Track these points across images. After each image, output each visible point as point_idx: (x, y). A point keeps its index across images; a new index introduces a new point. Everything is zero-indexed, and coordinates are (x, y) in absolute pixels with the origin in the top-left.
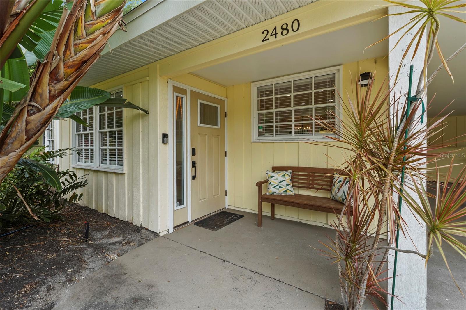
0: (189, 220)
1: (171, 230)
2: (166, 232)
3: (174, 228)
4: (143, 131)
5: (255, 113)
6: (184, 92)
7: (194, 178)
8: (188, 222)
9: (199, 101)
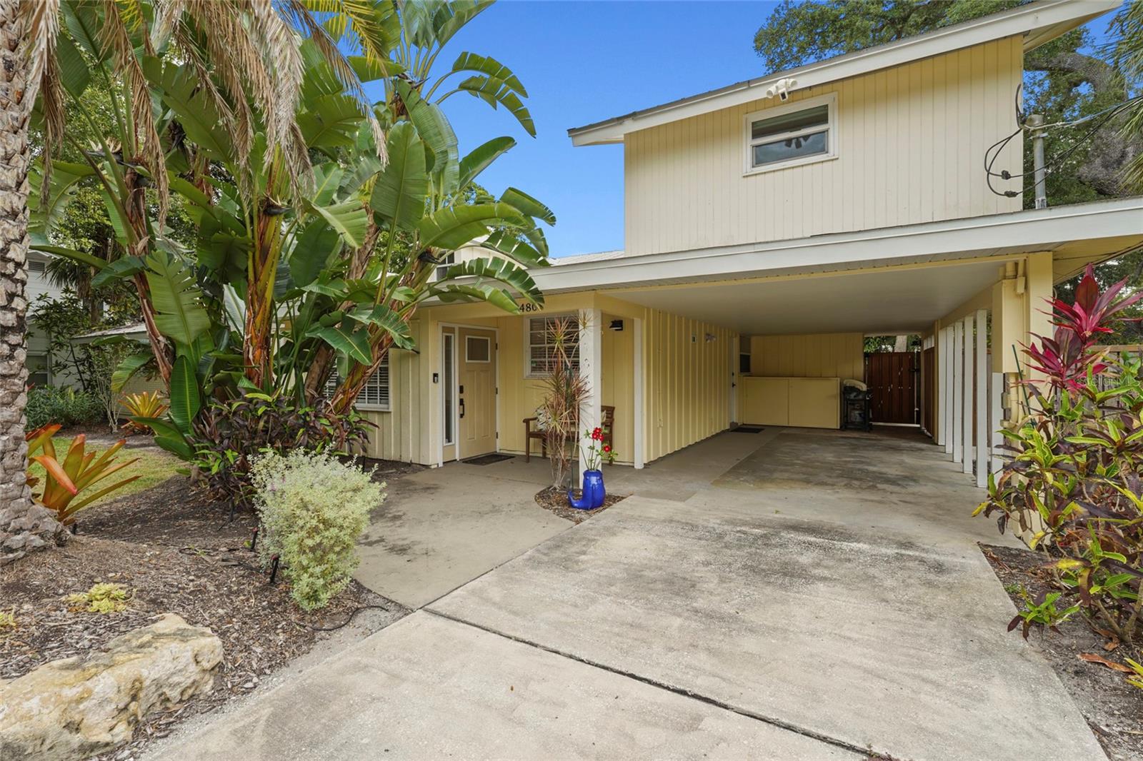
0: (457, 458)
1: (441, 465)
2: (436, 466)
3: (444, 463)
4: (412, 371)
5: (527, 346)
6: (452, 330)
7: (462, 416)
8: (455, 460)
9: (467, 337)
